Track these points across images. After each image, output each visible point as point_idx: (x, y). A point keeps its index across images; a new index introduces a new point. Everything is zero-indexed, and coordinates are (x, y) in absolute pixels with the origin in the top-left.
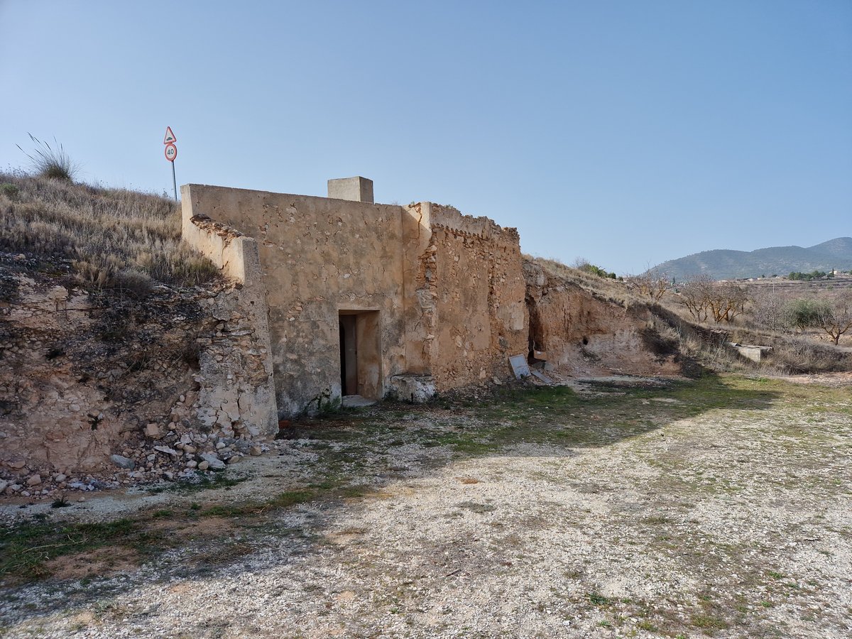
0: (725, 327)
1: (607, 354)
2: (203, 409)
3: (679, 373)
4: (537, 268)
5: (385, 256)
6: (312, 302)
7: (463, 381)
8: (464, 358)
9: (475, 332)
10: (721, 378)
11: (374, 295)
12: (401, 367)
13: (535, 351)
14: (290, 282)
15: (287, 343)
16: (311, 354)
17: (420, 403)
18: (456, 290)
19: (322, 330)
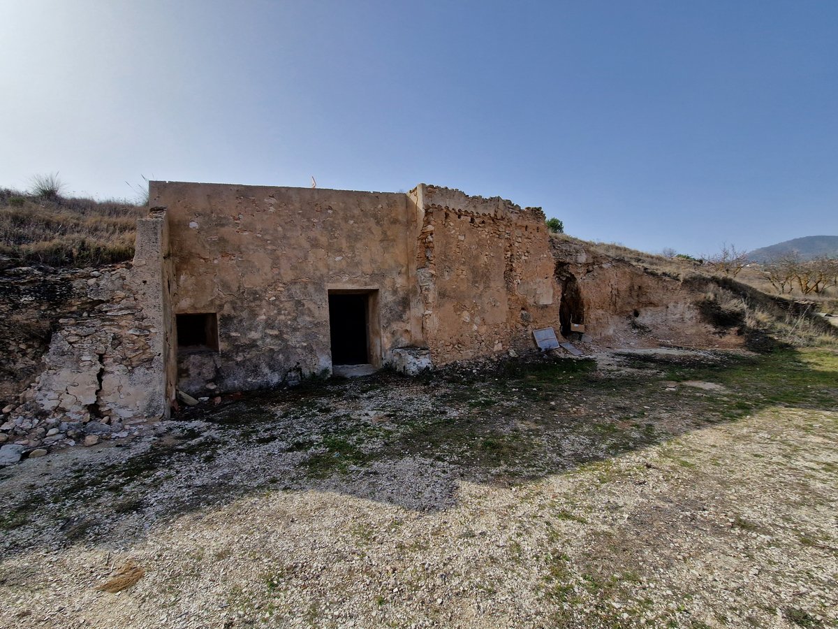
0: (813, 297)
1: (659, 326)
2: (43, 392)
3: (741, 346)
4: (577, 247)
5: (385, 239)
6: (295, 283)
7: (471, 354)
8: (473, 332)
9: (488, 307)
10: (800, 353)
11: (373, 275)
12: (405, 341)
13: (572, 324)
14: (270, 265)
15: (266, 321)
16: (295, 330)
17: (410, 376)
18: (462, 267)
19: (309, 309)
